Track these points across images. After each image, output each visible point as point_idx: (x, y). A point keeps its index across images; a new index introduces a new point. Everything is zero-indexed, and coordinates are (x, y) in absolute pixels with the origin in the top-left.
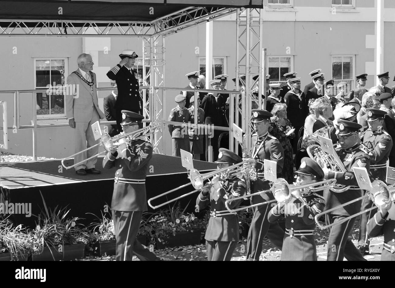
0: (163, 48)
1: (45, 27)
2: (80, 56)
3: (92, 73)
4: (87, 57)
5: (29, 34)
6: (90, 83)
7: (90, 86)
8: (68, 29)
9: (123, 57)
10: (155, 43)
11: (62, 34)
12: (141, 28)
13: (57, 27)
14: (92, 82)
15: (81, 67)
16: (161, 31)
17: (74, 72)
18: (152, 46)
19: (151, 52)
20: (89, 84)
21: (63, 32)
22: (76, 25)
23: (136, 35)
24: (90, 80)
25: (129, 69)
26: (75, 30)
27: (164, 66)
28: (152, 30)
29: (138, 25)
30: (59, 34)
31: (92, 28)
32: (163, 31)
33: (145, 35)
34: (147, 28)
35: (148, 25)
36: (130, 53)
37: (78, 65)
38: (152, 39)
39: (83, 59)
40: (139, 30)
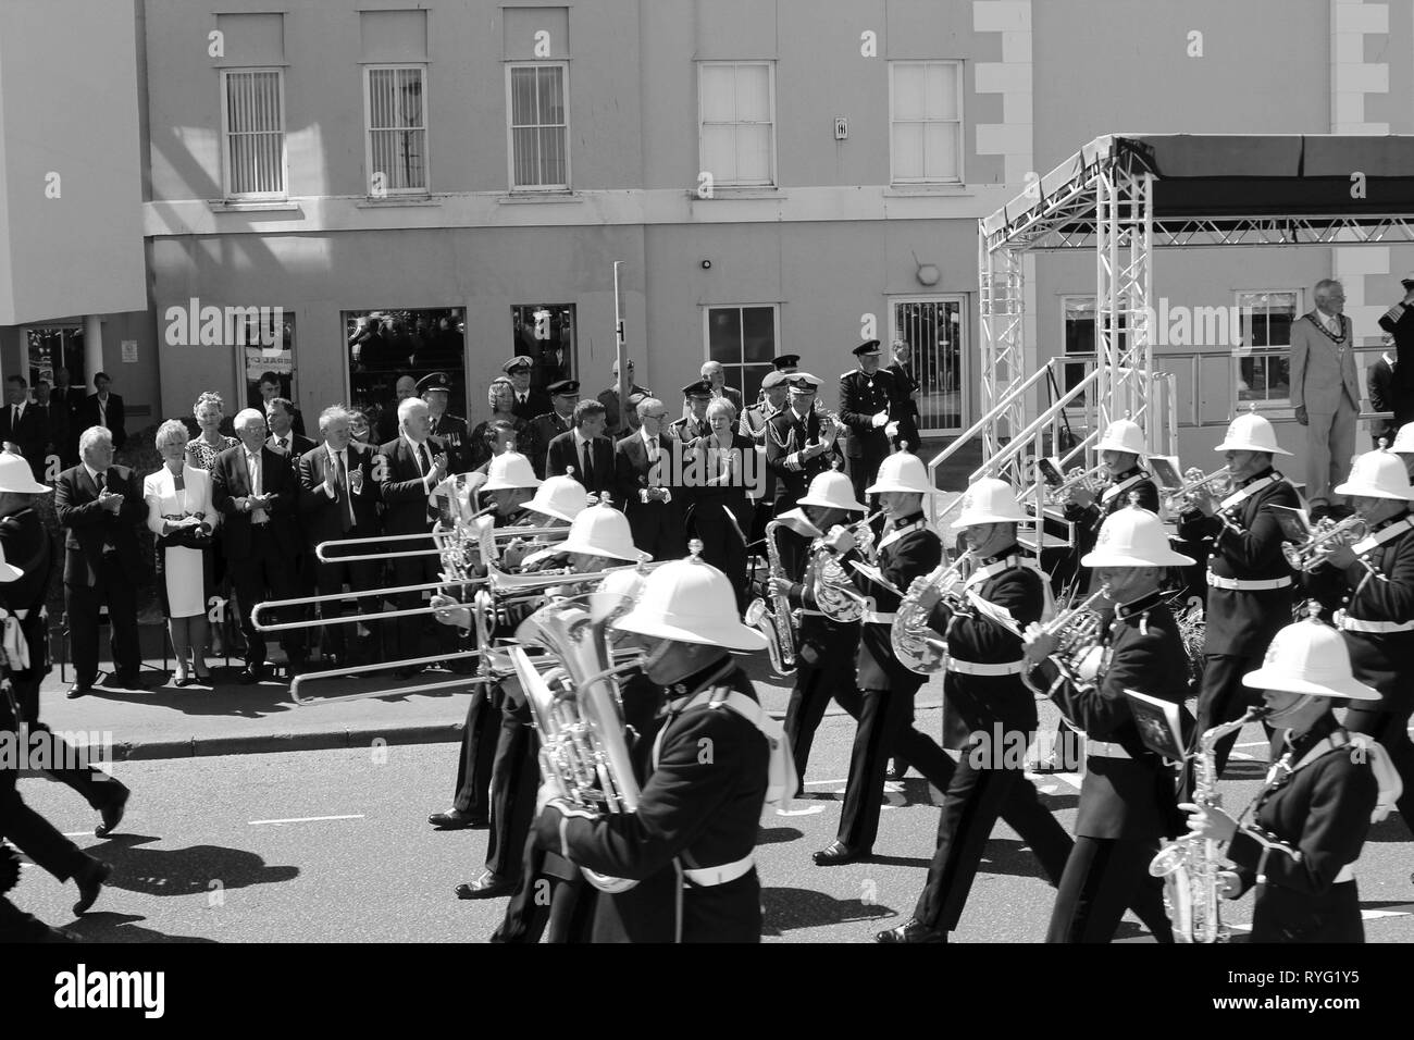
1: (1253, 229)
2: (1319, 285)
3: (1343, 317)
4: (1333, 286)
5: (1221, 244)
6: (1336, 338)
7: (1338, 343)
8: (1300, 233)
9: (1410, 285)
11: (1287, 243)
13: (1277, 228)
14: (1341, 337)
15: (1320, 307)
17: (1307, 316)
20: (1334, 341)
21: (1290, 239)
22: (1315, 224)
24: (1337, 332)
26: (1315, 233)
30: (1282, 243)
31: (1348, 228)
37: (1316, 301)
39: (1323, 291)
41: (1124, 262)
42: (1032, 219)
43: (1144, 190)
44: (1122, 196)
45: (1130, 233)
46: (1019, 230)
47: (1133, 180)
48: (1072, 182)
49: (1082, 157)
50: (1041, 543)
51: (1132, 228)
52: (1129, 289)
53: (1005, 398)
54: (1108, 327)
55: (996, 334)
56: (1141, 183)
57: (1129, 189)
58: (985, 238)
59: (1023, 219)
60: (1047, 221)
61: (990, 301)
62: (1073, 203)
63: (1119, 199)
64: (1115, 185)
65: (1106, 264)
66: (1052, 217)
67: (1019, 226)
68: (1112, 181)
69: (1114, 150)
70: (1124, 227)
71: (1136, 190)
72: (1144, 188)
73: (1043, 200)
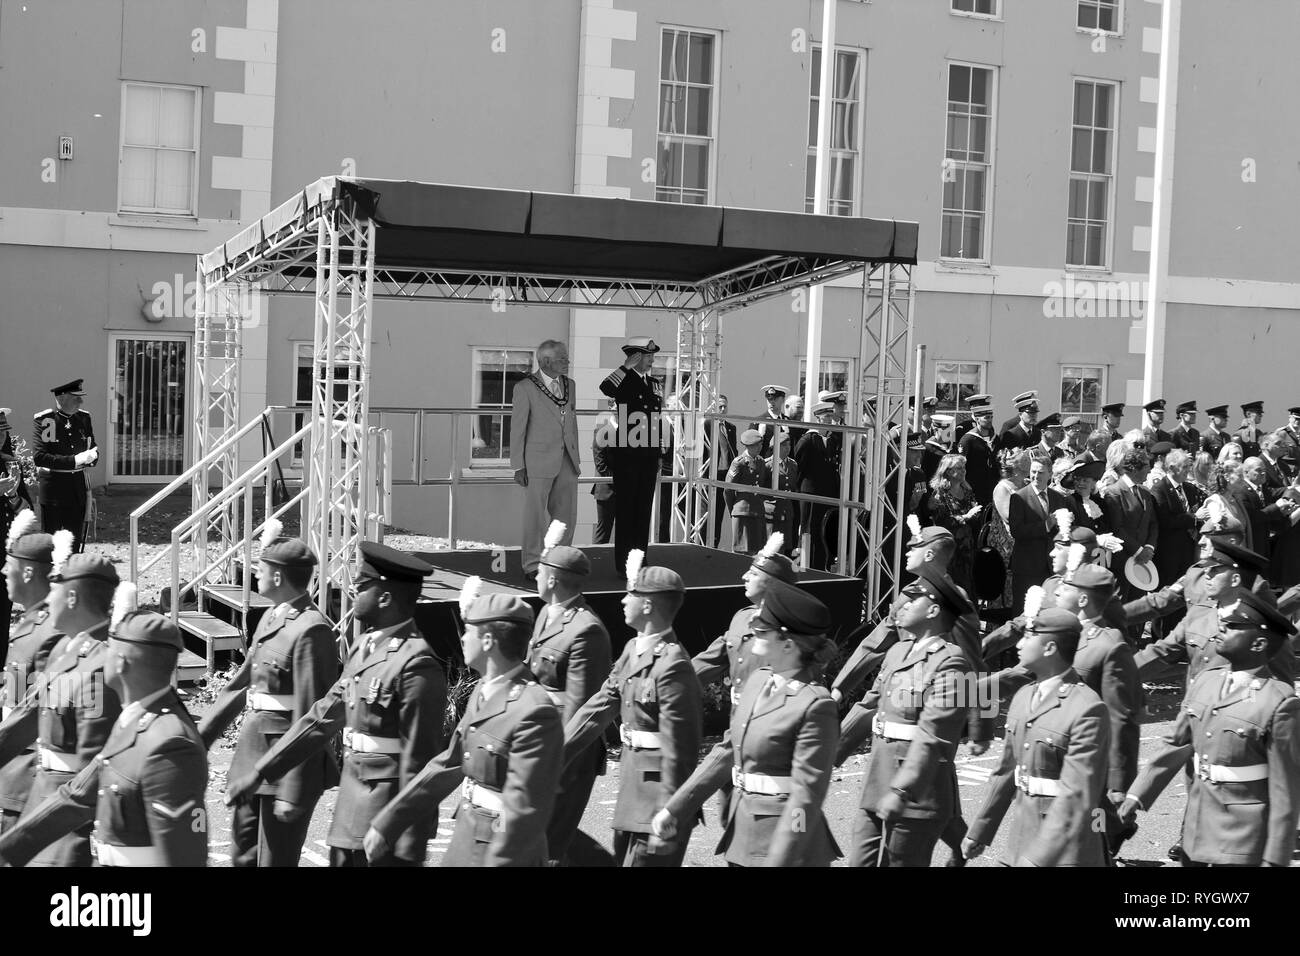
0: (718, 335)
1: (483, 284)
2: (543, 346)
3: (567, 379)
4: (557, 348)
5: (450, 298)
6: (559, 400)
7: (560, 405)
8: (531, 292)
9: (630, 351)
10: (704, 326)
11: (516, 300)
12: (675, 294)
13: (507, 285)
14: (564, 399)
15: (544, 368)
16: (716, 302)
17: (530, 376)
18: (696, 332)
19: (693, 343)
20: (556, 403)
21: (519, 296)
22: (546, 283)
23: (665, 307)
24: (559, 395)
25: (641, 376)
26: (544, 293)
27: (719, 372)
28: (697, 300)
29: (671, 288)
30: (512, 301)
31: (578, 289)
32: (720, 301)
33: (682, 308)
34: (687, 295)
35: (691, 289)
36: (643, 343)
37: (539, 361)
38: (696, 316)
39: (548, 352)
40: (671, 298)
41: (343, 310)
42: (252, 259)
43: (367, 237)
44: (344, 241)
45: (351, 279)
46: (239, 269)
47: (356, 226)
48: (294, 223)
49: (305, 197)
50: (248, 603)
51: (353, 275)
52: (348, 340)
53: (217, 446)
54: (323, 377)
55: (210, 378)
56: (364, 229)
57: (352, 234)
58: (203, 276)
59: (243, 258)
60: (269, 262)
61: (205, 343)
62: (295, 244)
63: (341, 244)
64: (336, 229)
65: (324, 311)
66: (274, 257)
67: (238, 265)
68: (333, 224)
69: (338, 191)
70: (345, 273)
71: (359, 236)
72: (367, 235)
73: (264, 241)
